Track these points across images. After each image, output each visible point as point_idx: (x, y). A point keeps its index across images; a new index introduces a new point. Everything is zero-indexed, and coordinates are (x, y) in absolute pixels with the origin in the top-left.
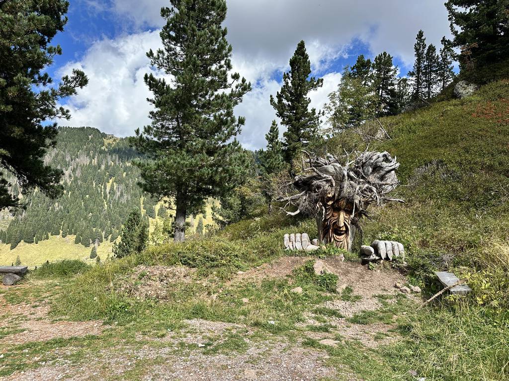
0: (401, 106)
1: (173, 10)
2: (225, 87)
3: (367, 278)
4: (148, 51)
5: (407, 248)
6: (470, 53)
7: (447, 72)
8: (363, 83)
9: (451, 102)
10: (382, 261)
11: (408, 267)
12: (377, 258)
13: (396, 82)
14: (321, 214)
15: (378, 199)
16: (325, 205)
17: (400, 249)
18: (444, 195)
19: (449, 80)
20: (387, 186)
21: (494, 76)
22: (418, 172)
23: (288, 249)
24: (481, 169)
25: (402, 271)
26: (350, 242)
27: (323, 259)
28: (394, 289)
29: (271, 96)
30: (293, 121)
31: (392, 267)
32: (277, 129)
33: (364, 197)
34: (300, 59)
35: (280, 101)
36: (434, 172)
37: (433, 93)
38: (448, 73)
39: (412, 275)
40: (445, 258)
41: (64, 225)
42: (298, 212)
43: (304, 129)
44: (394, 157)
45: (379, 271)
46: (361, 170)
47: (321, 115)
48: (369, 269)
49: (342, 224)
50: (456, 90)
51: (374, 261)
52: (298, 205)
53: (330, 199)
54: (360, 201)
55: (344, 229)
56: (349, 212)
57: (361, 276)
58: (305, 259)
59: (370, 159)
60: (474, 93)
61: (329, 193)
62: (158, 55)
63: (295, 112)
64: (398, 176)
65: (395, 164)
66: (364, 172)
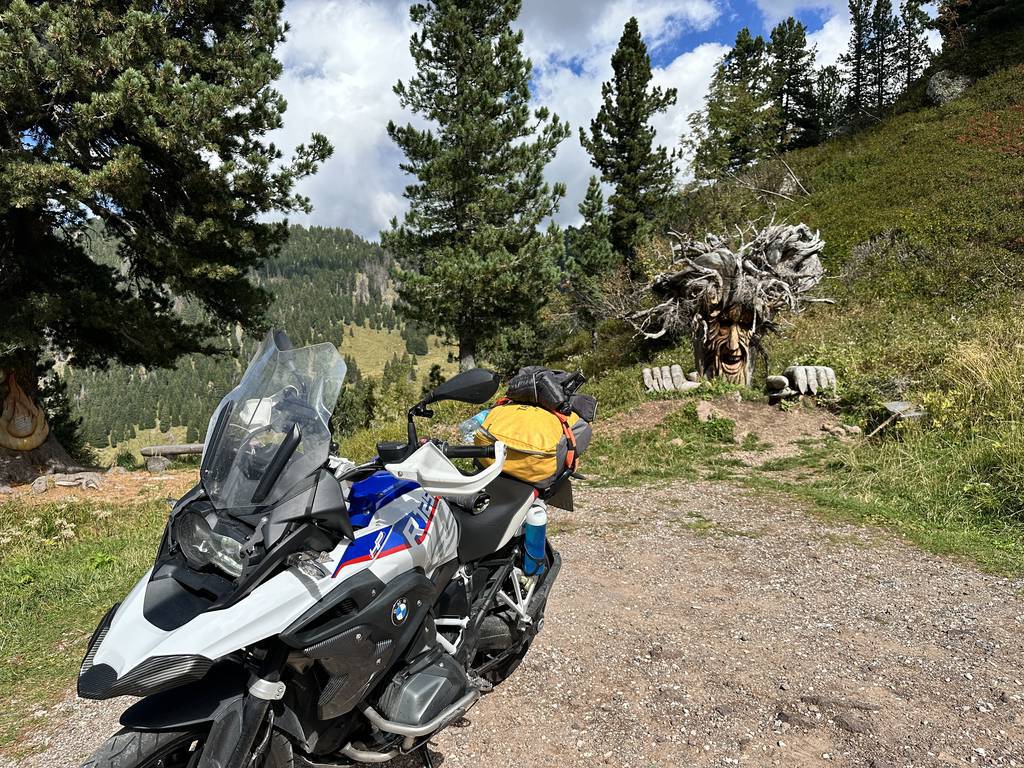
0: (826, 123)
1: (429, 8)
2: (525, 133)
3: (778, 422)
4: (396, 84)
5: (840, 375)
6: (955, 16)
7: (915, 49)
8: (750, 84)
9: (920, 115)
10: (801, 397)
11: (843, 403)
12: (793, 392)
13: (814, 77)
14: (700, 332)
15: (792, 302)
16: (706, 317)
17: (829, 377)
18: (903, 289)
19: (920, 65)
20: (805, 279)
21: (1002, 58)
22: (859, 253)
23: (651, 389)
24: (968, 240)
25: (832, 408)
26: (749, 374)
27: (709, 400)
28: (821, 432)
29: (581, 129)
30: (626, 175)
31: (817, 405)
32: (599, 193)
33: (770, 300)
34: (631, 54)
35: (597, 137)
36: (886, 251)
37: (888, 94)
38: (917, 51)
39: (849, 412)
40: (897, 382)
41: (161, 409)
42: (663, 332)
43: (647, 187)
44: (815, 232)
45: (797, 412)
46: (763, 257)
47: (676, 157)
48: (781, 409)
49: (736, 346)
50: (931, 90)
51: (789, 398)
52: (663, 321)
53: (715, 307)
54: (764, 307)
55: (739, 353)
56: (746, 326)
57: (770, 420)
58: (681, 403)
59: (777, 238)
60: (965, 95)
61: (714, 298)
62: (412, 89)
63: (626, 155)
64: (824, 264)
65: (817, 242)
66: (768, 259)
